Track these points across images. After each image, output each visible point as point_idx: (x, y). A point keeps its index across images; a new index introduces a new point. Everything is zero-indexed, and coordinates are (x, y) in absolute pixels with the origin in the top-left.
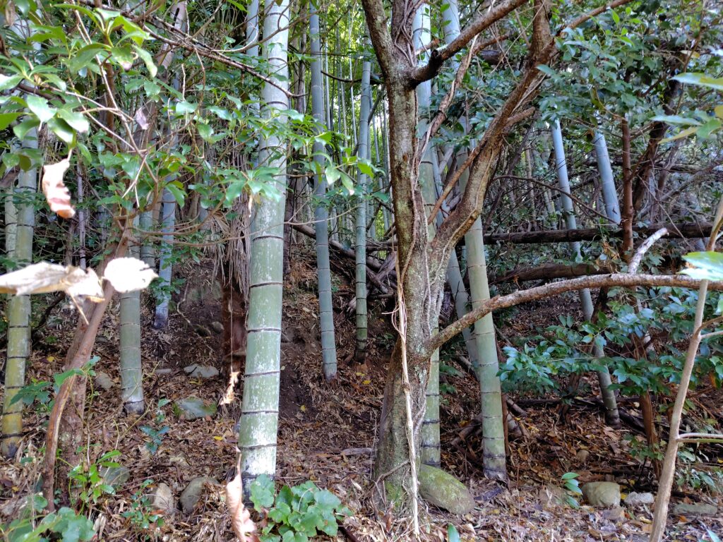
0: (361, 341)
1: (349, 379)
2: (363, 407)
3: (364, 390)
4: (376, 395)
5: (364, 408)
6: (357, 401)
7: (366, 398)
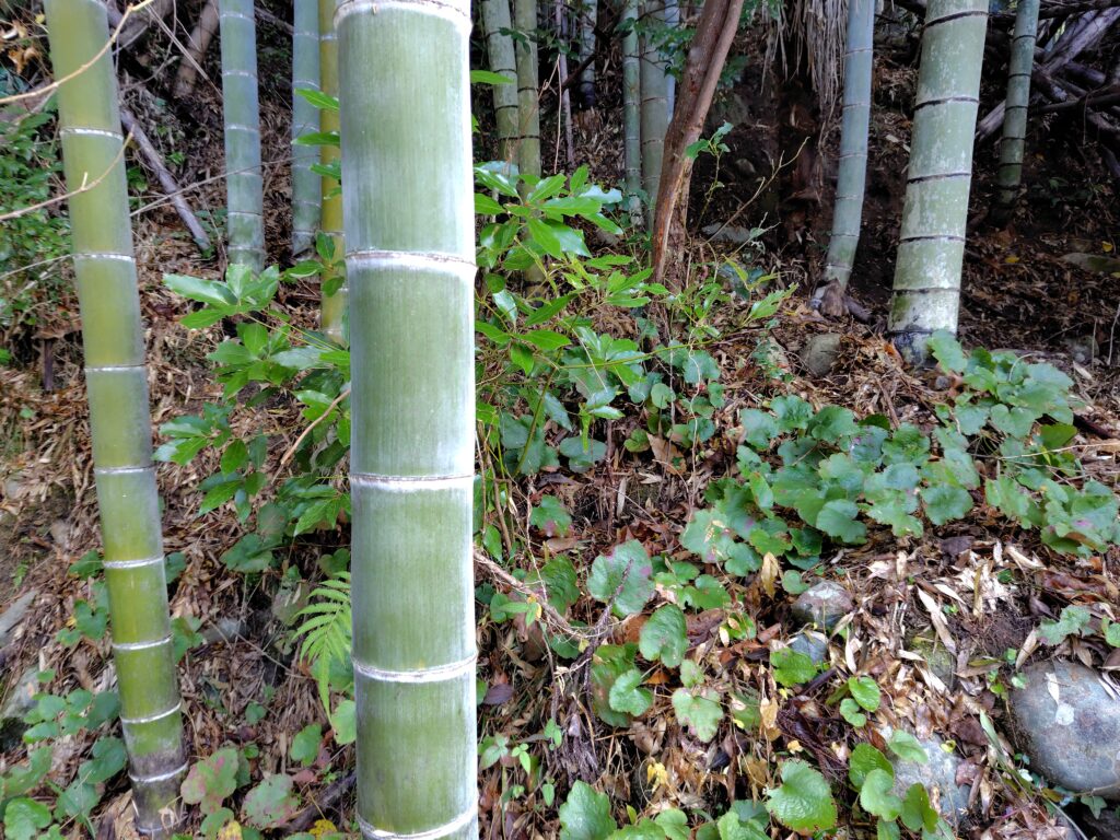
0: (1008, 188)
1: (980, 252)
2: (1007, 297)
3: (1008, 272)
4: (1030, 281)
5: (1008, 300)
6: (995, 289)
7: (1012, 285)
